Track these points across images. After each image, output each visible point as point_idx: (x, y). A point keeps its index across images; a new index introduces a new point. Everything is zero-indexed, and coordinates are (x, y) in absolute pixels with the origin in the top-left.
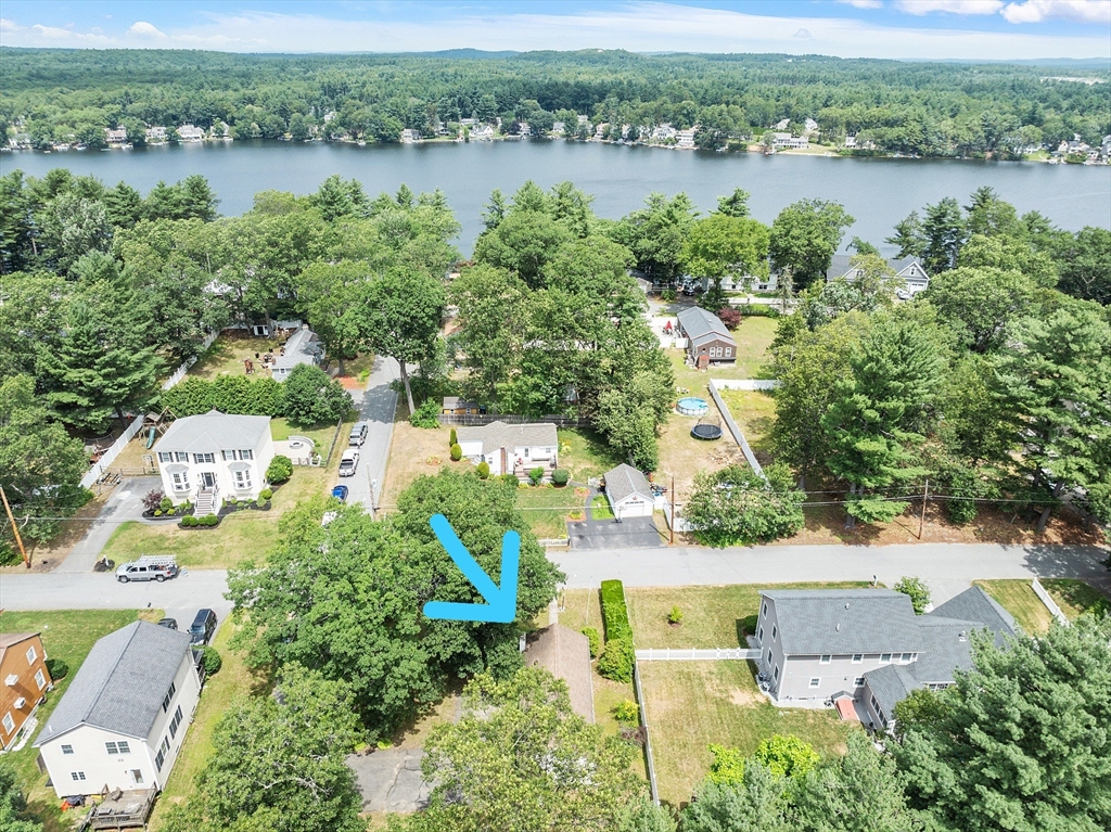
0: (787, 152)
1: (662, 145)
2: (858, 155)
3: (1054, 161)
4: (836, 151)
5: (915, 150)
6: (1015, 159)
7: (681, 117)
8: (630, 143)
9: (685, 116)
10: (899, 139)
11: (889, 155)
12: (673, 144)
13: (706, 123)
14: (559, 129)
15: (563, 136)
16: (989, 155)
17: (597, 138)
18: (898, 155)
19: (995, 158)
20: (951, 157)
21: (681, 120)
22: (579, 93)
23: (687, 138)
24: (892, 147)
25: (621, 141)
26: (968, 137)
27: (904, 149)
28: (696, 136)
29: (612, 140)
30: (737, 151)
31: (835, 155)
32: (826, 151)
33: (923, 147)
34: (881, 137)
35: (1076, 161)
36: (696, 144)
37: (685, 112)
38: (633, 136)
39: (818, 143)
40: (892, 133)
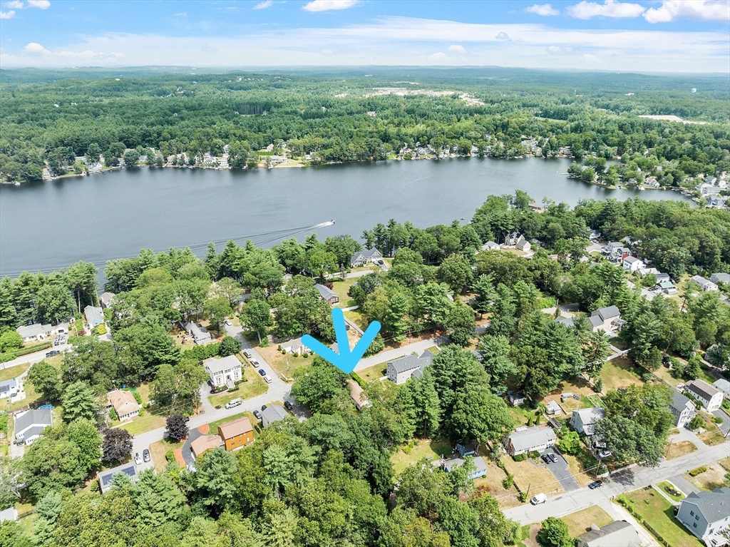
0: (278, 166)
1: (211, 167)
2: (314, 165)
3: (399, 159)
4: (302, 163)
5: (339, 159)
6: (383, 159)
7: (216, 149)
8: (191, 167)
9: (218, 148)
10: (331, 155)
11: (328, 163)
12: (217, 167)
13: (232, 153)
14: (143, 160)
15: (147, 164)
16: (372, 158)
17: (169, 165)
18: (332, 163)
19: (375, 160)
20: (356, 162)
21: (216, 151)
22: (145, 134)
23: (224, 161)
24: (328, 159)
25: (184, 166)
26: (361, 151)
27: (334, 159)
28: (229, 161)
29: (179, 167)
30: (253, 166)
31: (303, 166)
32: (297, 163)
33: (342, 157)
34: (323, 155)
35: (408, 158)
36: (230, 165)
37: (217, 146)
38: (192, 163)
39: (292, 158)
40: (327, 152)
